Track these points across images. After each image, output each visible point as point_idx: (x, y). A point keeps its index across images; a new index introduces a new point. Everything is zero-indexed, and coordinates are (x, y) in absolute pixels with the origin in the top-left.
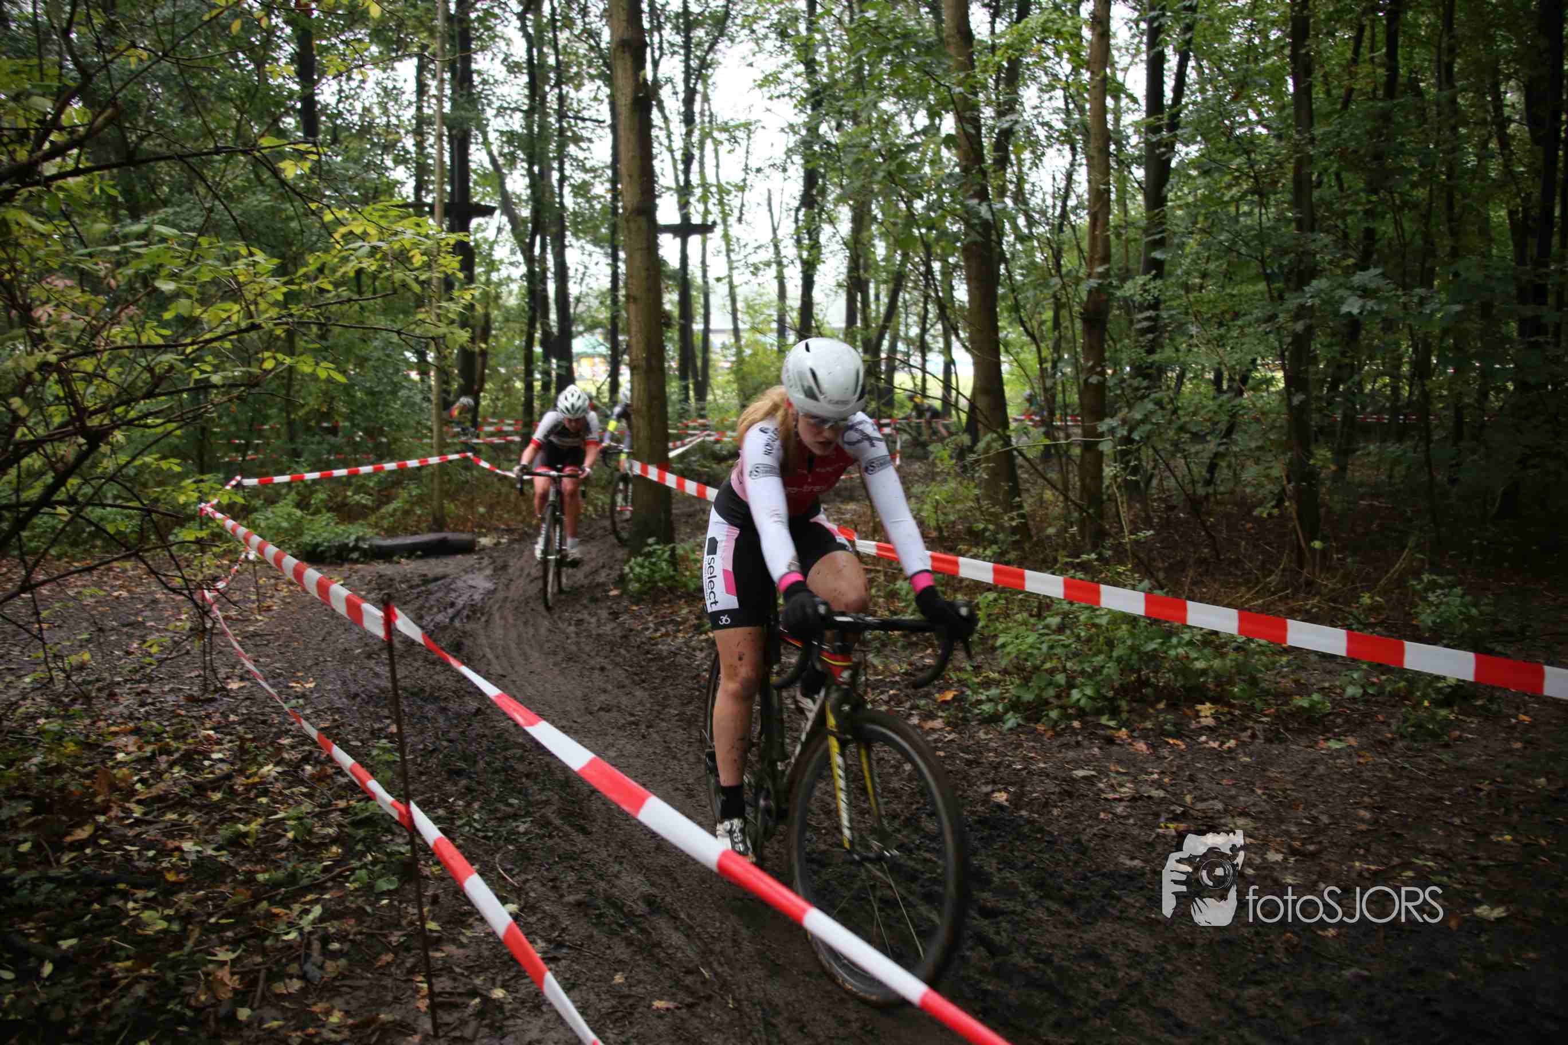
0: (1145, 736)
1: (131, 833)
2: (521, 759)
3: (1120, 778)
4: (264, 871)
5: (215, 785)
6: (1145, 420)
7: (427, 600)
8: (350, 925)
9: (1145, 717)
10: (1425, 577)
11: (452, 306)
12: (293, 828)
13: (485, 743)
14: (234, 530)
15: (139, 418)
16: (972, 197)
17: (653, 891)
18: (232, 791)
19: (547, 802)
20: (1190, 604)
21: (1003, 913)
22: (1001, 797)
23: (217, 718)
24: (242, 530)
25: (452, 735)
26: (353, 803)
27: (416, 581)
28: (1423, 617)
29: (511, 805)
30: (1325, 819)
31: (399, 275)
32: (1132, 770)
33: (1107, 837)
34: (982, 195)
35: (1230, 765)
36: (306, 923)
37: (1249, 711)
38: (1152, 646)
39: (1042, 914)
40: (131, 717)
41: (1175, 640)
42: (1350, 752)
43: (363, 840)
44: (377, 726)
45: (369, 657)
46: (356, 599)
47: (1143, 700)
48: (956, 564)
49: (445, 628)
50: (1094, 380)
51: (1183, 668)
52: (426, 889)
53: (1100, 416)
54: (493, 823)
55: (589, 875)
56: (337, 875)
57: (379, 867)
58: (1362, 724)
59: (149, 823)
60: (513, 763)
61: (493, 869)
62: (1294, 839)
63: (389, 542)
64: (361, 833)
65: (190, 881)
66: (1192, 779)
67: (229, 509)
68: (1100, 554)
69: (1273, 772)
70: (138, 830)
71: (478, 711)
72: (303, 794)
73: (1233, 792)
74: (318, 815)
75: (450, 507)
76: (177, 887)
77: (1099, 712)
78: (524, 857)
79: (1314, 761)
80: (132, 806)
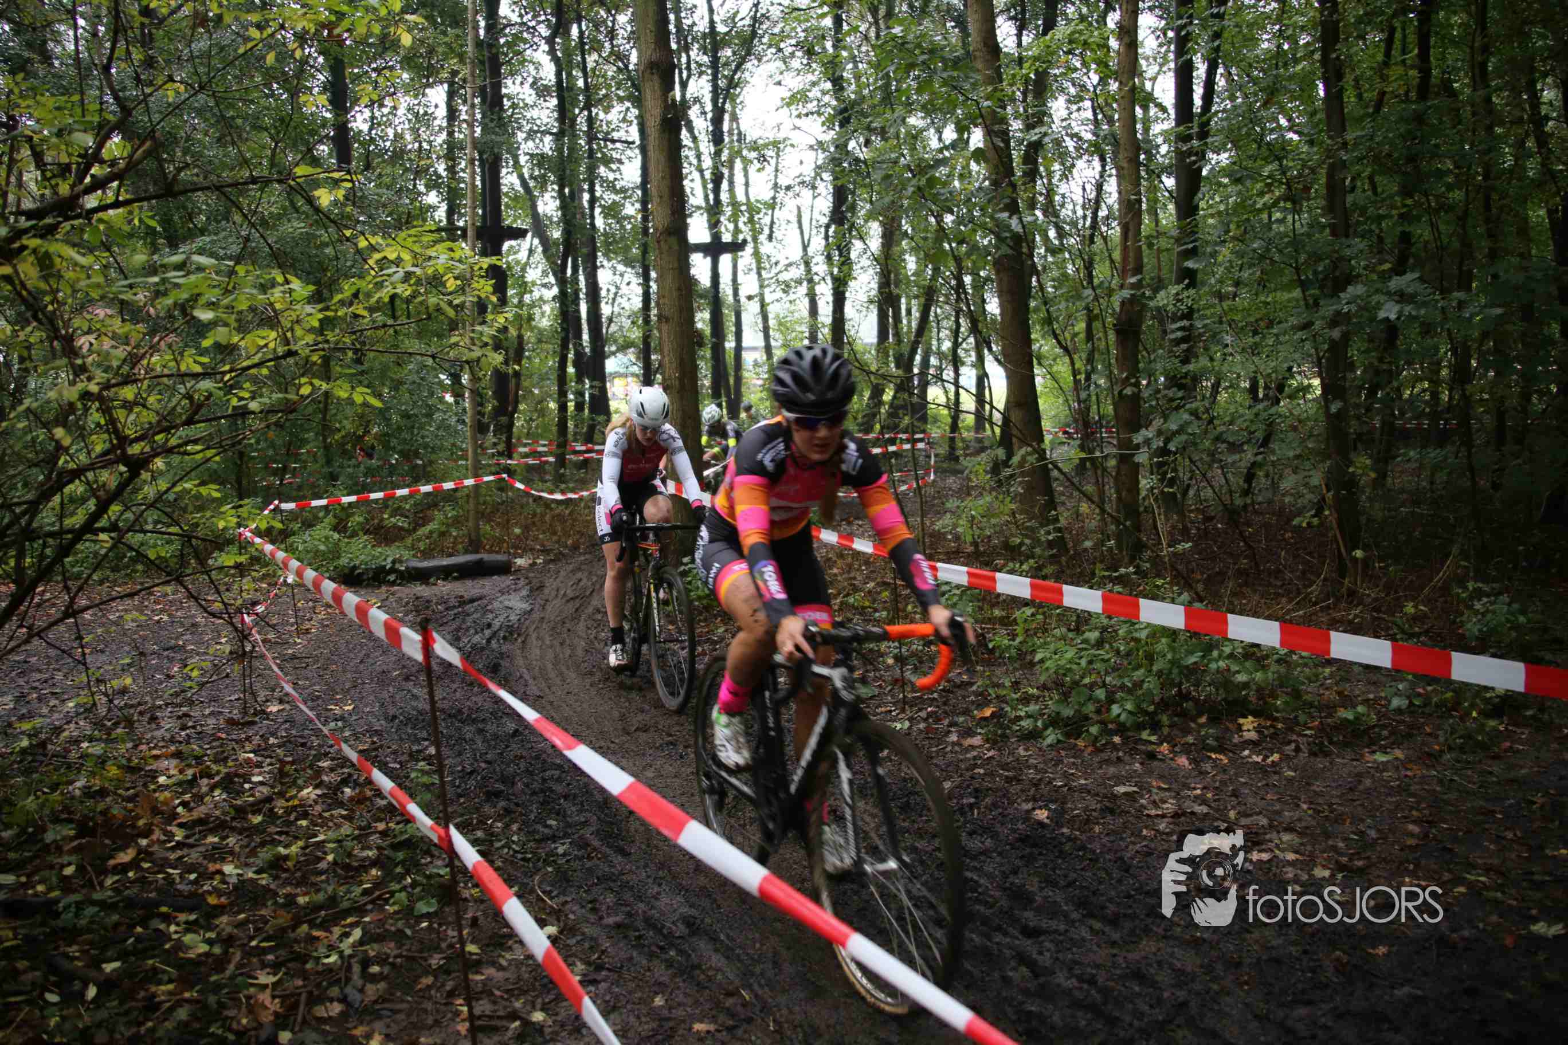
0: (1187, 749)
1: (173, 856)
2: (559, 780)
3: (1163, 794)
4: (305, 894)
5: (256, 807)
6: (1181, 431)
7: (464, 621)
8: (389, 948)
9: (1187, 731)
10: (1471, 585)
11: (485, 329)
12: (333, 851)
13: (523, 765)
14: (273, 554)
15: (180, 446)
16: (1002, 210)
17: (693, 912)
18: (271, 815)
19: (586, 823)
20: (1230, 617)
21: (1045, 932)
22: (1042, 815)
23: (256, 741)
24: (281, 555)
25: (489, 757)
26: (392, 825)
27: (453, 602)
28: (1469, 626)
29: (550, 827)
30: (1373, 834)
31: (433, 300)
32: (1174, 786)
33: (1149, 854)
34: (1013, 208)
35: (1274, 779)
36: (346, 946)
37: (1292, 725)
38: (1192, 660)
39: (1085, 933)
40: (172, 740)
41: (1215, 653)
42: (1397, 765)
43: (402, 862)
44: (415, 748)
45: (407, 679)
46: (395, 623)
47: (1184, 714)
48: (994, 580)
49: (483, 649)
50: (1128, 391)
51: (1224, 680)
52: (465, 911)
53: (1137, 430)
54: (532, 844)
55: (628, 896)
56: (377, 898)
57: (418, 890)
58: (1409, 736)
59: (191, 846)
60: (550, 784)
61: (532, 891)
62: (1342, 854)
63: (426, 564)
64: (400, 855)
65: (231, 904)
66: (1235, 794)
67: (268, 534)
68: (1137, 567)
69: (1318, 786)
70: (179, 853)
71: (516, 731)
72: (343, 817)
73: (1277, 807)
74: (356, 838)
75: (486, 528)
76: (220, 910)
77: (1140, 727)
78: (563, 879)
79: (1359, 775)
80: (174, 829)
